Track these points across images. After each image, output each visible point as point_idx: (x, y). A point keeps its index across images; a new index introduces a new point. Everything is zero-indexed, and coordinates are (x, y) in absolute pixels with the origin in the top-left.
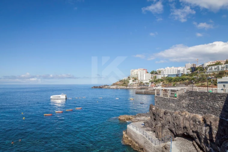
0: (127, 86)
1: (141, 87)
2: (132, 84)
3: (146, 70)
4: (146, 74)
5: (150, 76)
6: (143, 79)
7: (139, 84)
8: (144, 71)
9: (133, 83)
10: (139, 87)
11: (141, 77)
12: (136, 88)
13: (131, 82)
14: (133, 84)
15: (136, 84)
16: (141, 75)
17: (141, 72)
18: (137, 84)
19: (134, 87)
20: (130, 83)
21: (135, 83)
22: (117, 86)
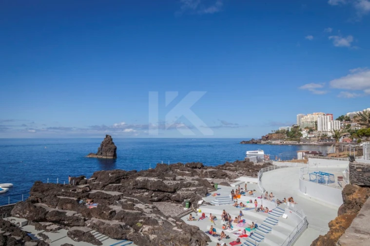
0: (299, 141)
1: (325, 142)
2: (308, 138)
3: (332, 115)
4: (332, 121)
5: (340, 125)
6: (326, 130)
7: (320, 138)
8: (328, 117)
9: (309, 136)
10: (322, 143)
11: (323, 127)
12: (315, 144)
13: (306, 134)
14: (310, 138)
15: (315, 137)
16: (323, 123)
17: (323, 119)
18: (317, 138)
19: (313, 143)
20: (304, 136)
21: (313, 136)
22: (281, 141)
